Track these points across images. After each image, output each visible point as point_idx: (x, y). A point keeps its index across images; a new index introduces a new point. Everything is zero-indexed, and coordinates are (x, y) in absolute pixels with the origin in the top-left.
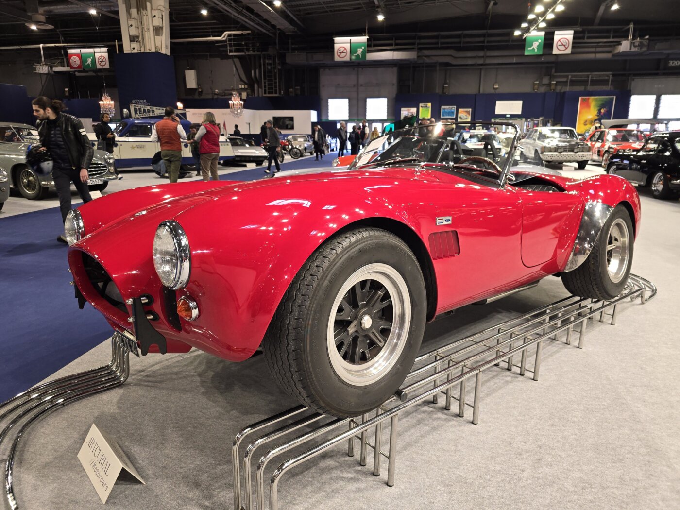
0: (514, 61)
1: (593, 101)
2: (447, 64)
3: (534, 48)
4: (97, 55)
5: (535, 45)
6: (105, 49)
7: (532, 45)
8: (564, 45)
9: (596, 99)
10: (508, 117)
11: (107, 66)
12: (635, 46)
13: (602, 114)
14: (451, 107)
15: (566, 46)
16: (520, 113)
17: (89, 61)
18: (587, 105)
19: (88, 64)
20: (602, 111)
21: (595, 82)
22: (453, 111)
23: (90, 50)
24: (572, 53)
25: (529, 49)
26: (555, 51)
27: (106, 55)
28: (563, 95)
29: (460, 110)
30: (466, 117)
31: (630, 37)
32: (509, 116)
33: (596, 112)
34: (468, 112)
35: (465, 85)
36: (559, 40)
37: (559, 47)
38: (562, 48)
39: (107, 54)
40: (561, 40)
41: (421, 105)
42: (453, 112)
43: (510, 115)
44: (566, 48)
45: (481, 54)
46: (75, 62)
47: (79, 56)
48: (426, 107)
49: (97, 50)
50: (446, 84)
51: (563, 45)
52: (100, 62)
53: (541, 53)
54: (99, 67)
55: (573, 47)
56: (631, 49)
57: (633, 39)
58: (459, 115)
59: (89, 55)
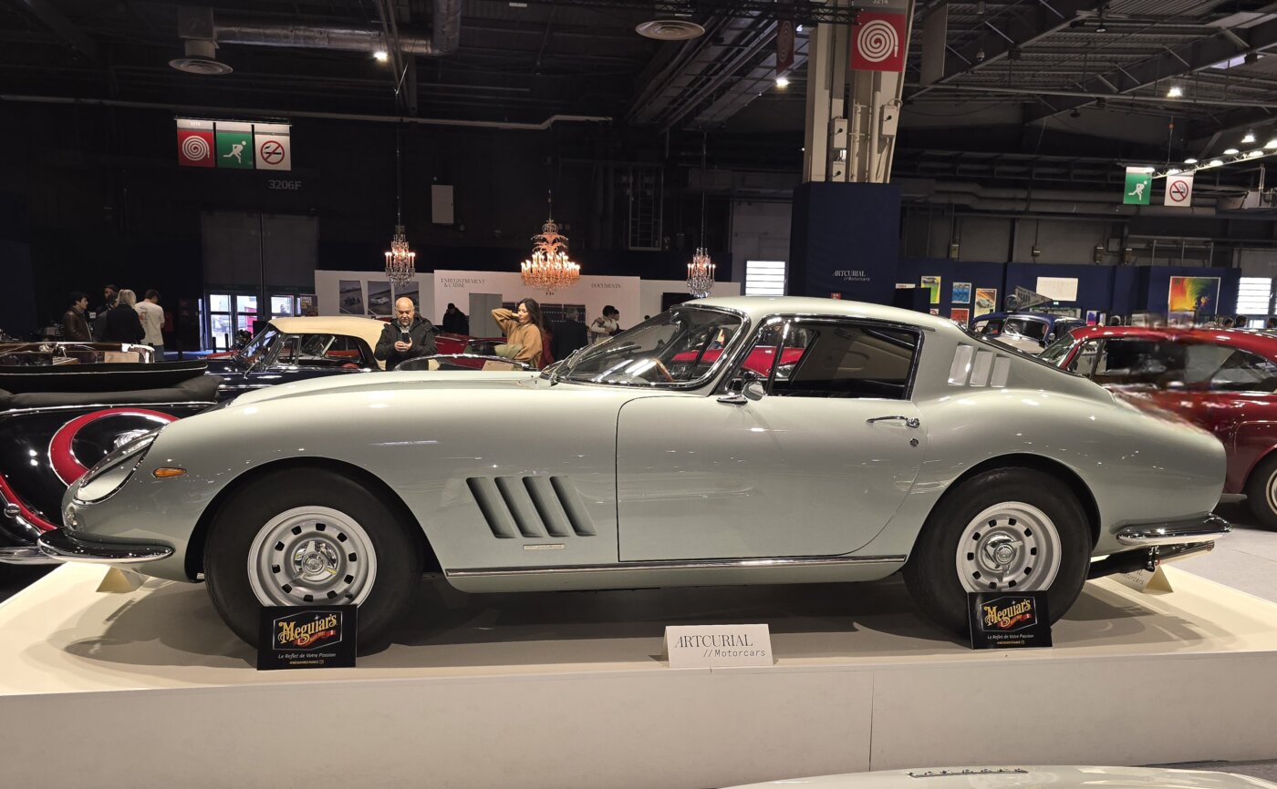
0: (1074, 210)
1: (1189, 283)
2: (965, 209)
3: (1136, 194)
4: (260, 139)
5: (1140, 188)
6: (285, 128)
7: (1135, 189)
8: (1181, 193)
9: (1194, 280)
10: (1056, 306)
11: (286, 165)
12: (1267, 201)
13: (1202, 305)
14: (963, 284)
15: (1184, 195)
16: (1073, 298)
17: (237, 149)
18: (1181, 290)
19: (234, 155)
20: (1203, 300)
21: (1190, 253)
22: (965, 291)
23: (245, 126)
24: (1193, 205)
25: (1130, 194)
26: (1168, 202)
27: (285, 141)
28: (1143, 273)
29: (978, 290)
30: (987, 303)
31: (1261, 187)
32: (1057, 303)
33: (1194, 304)
34: (991, 295)
35: (987, 248)
36: (1174, 184)
37: (1174, 195)
38: (1177, 196)
39: (288, 138)
40: (1177, 184)
41: (923, 278)
42: (966, 294)
43: (1059, 302)
44: (1184, 198)
45: (1022, 194)
46: (195, 148)
47: (212, 136)
48: (933, 282)
49: (259, 126)
50: (954, 243)
51: (1178, 192)
52: (266, 156)
53: (1147, 202)
54: (261, 164)
55: (1193, 196)
56: (1260, 205)
57: (1265, 190)
58: (977, 300)
59: (237, 137)
